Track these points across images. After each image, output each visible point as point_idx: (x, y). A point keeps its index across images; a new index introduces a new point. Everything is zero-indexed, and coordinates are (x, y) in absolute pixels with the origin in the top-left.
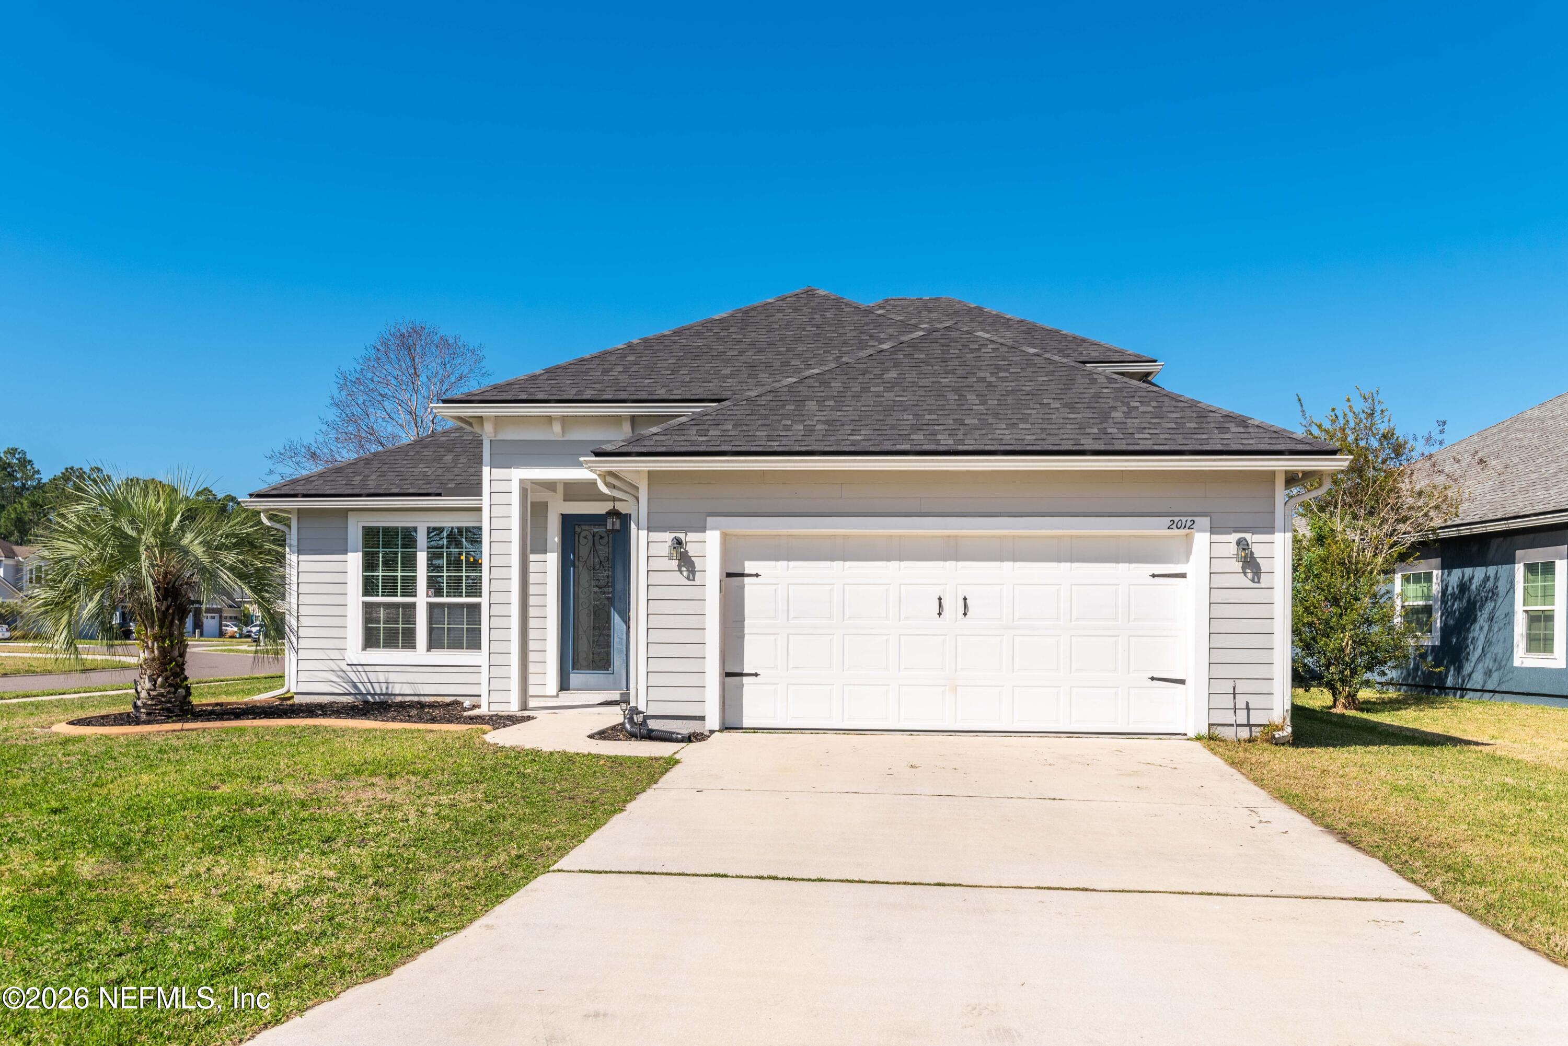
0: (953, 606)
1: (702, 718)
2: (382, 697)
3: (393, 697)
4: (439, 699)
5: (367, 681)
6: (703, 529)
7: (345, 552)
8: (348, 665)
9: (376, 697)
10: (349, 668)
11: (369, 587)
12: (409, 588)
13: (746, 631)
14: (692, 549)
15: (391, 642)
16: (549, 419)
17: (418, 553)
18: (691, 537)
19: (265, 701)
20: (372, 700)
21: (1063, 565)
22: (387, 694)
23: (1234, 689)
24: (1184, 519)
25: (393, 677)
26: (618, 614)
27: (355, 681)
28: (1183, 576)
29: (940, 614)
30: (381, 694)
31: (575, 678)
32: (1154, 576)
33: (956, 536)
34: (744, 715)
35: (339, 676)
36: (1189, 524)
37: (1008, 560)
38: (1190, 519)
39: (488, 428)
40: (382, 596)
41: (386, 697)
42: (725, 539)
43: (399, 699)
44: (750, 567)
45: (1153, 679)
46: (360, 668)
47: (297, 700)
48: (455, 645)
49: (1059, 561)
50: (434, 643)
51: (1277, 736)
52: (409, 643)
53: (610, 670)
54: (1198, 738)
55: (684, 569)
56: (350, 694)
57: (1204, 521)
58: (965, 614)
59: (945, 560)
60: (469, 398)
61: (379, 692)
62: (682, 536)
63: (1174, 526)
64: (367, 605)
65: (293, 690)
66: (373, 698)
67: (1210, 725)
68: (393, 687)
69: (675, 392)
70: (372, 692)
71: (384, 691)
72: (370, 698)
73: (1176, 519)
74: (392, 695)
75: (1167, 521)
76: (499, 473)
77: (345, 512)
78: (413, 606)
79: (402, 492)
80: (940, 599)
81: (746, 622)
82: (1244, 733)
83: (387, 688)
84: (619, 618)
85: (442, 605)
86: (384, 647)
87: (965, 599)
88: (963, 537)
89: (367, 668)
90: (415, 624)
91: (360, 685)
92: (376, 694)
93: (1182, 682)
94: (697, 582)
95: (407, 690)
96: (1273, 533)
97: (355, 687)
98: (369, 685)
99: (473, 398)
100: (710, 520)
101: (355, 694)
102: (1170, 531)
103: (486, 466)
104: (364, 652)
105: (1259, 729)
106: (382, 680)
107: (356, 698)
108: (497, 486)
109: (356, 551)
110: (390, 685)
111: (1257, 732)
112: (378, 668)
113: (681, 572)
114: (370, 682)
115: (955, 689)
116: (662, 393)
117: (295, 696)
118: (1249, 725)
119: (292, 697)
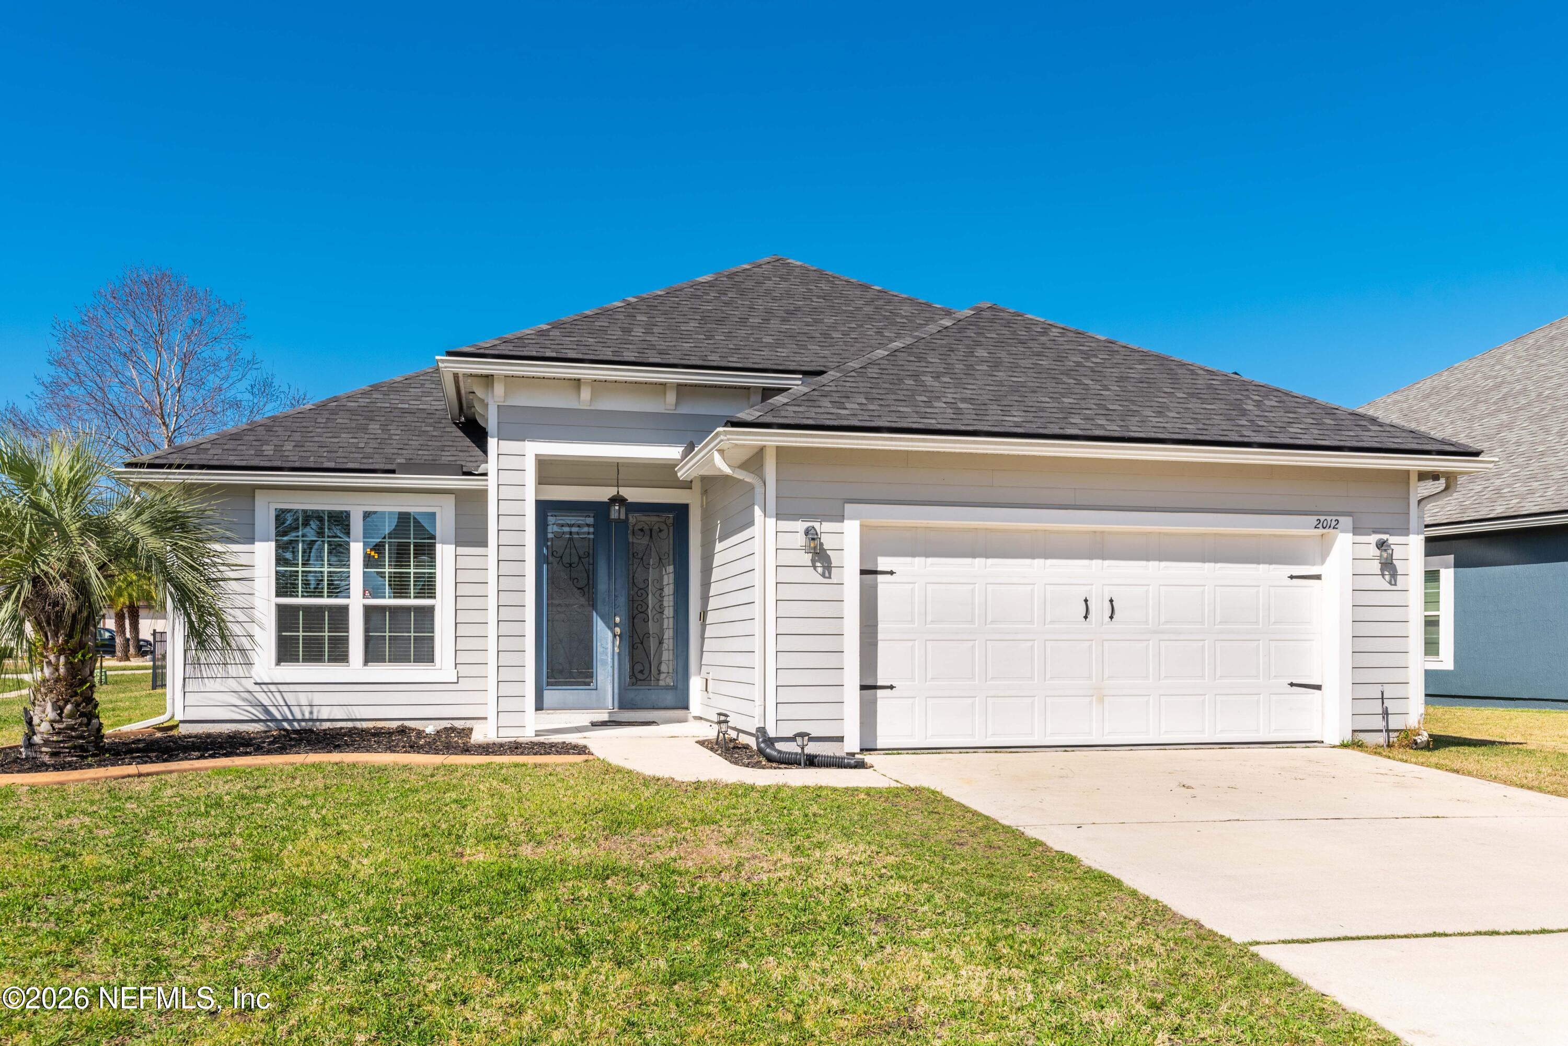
0: (1099, 609)
1: (840, 739)
2: (303, 724)
3: (318, 723)
4: (380, 724)
5: (282, 703)
6: (841, 518)
7: (251, 540)
8: (256, 684)
9: (295, 724)
10: (257, 688)
11: (285, 586)
12: (338, 587)
13: (880, 636)
14: (828, 542)
15: (313, 654)
16: (577, 383)
17: (352, 544)
18: (826, 527)
19: (139, 732)
20: (289, 728)
21: (1207, 565)
22: (311, 720)
23: (1382, 694)
24: (1329, 518)
25: (318, 699)
26: (602, 618)
27: (266, 703)
28: (1318, 577)
29: (1086, 617)
30: (303, 720)
31: (551, 696)
32: (1292, 577)
33: (1102, 532)
34: (878, 734)
35: (244, 700)
36: (1334, 523)
37: (1154, 559)
38: (1334, 518)
39: (499, 389)
40: (303, 596)
41: (311, 723)
42: (866, 532)
43: (326, 725)
44: (883, 563)
45: (1292, 685)
46: (273, 688)
47: (184, 730)
48: (400, 657)
49: (1204, 561)
50: (372, 655)
51: (1419, 741)
52: (339, 654)
53: (592, 686)
54: (1344, 746)
55: (818, 564)
56: (260, 721)
57: (1346, 521)
58: (1111, 617)
59: (1091, 558)
60: (479, 351)
61: (299, 716)
62: (817, 525)
63: (1320, 525)
64: (281, 609)
65: (179, 717)
66: (291, 725)
67: (1354, 731)
68: (319, 712)
69: (731, 359)
70: (290, 717)
71: (307, 716)
72: (286, 725)
73: (1322, 518)
74: (318, 720)
75: (1313, 519)
76: (509, 446)
77: (251, 490)
78: (344, 610)
79: (339, 466)
80: (1086, 601)
81: (880, 626)
82: (1381, 739)
83: (311, 713)
84: (603, 625)
85: (382, 609)
86: (304, 660)
87: (1111, 601)
88: (1110, 533)
89: (282, 688)
90: (348, 632)
91: (273, 710)
92: (295, 720)
93: (1318, 687)
94: (834, 579)
95: (338, 713)
96: (1407, 535)
97: (267, 712)
98: (286, 708)
99: (487, 352)
100: (848, 507)
101: (267, 720)
102: (1316, 530)
103: (492, 437)
104: (278, 667)
105: (1396, 734)
106: (304, 701)
107: (268, 726)
108: (506, 462)
109: (268, 540)
110: (315, 709)
111: (1394, 737)
112: (292, 688)
113: (815, 567)
114: (287, 705)
115: (1101, 700)
116: (714, 359)
117: (181, 725)
118: (1388, 731)
119: (177, 726)
